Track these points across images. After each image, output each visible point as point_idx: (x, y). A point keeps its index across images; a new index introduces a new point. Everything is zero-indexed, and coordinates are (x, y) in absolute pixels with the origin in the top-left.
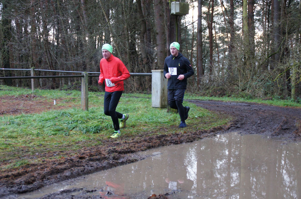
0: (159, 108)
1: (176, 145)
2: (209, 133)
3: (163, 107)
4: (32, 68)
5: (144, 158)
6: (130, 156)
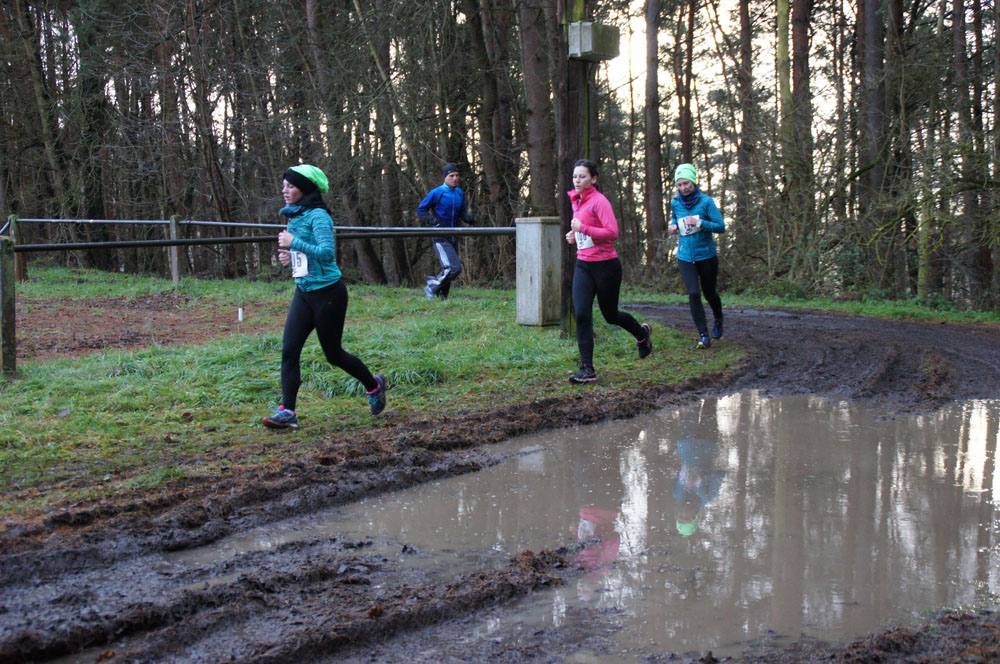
0: (537, 326)
2: (679, 393)
3: (550, 323)
4: (173, 217)
5: (499, 461)
6: (459, 455)
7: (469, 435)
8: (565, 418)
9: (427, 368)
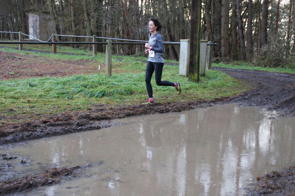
0: (185, 76)
1: (161, 114)
4: (93, 35)
5: (110, 126)
6: (100, 122)
7: (111, 115)
8: (153, 111)
9: (127, 89)
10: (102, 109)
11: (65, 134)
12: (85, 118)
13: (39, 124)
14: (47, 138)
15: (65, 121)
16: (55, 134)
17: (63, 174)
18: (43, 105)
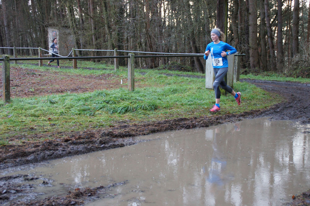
0: (211, 89)
4: (115, 49)
5: (135, 143)
6: (124, 140)
7: (135, 132)
8: (179, 126)
9: (151, 104)
10: (126, 126)
11: (87, 153)
12: (108, 135)
13: (60, 143)
14: (69, 157)
15: (87, 138)
16: (77, 153)
17: (87, 194)
18: (64, 123)
